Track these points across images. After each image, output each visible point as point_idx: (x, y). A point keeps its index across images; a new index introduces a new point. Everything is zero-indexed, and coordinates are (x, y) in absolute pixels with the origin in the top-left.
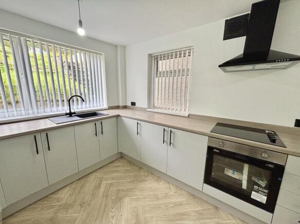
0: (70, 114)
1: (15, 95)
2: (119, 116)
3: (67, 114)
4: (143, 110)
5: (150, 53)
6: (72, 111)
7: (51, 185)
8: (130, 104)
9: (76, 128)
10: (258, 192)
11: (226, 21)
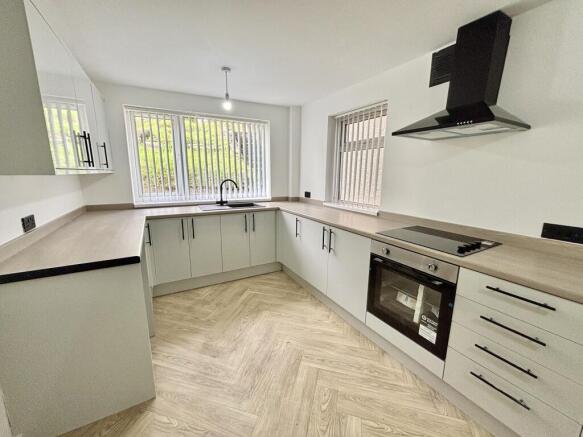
0: (222, 203)
1: (172, 180)
2: (278, 209)
3: (218, 203)
4: (319, 204)
5: (332, 114)
6: (224, 200)
7: (194, 279)
8: (303, 195)
9: (223, 217)
10: (426, 325)
11: (434, 55)
